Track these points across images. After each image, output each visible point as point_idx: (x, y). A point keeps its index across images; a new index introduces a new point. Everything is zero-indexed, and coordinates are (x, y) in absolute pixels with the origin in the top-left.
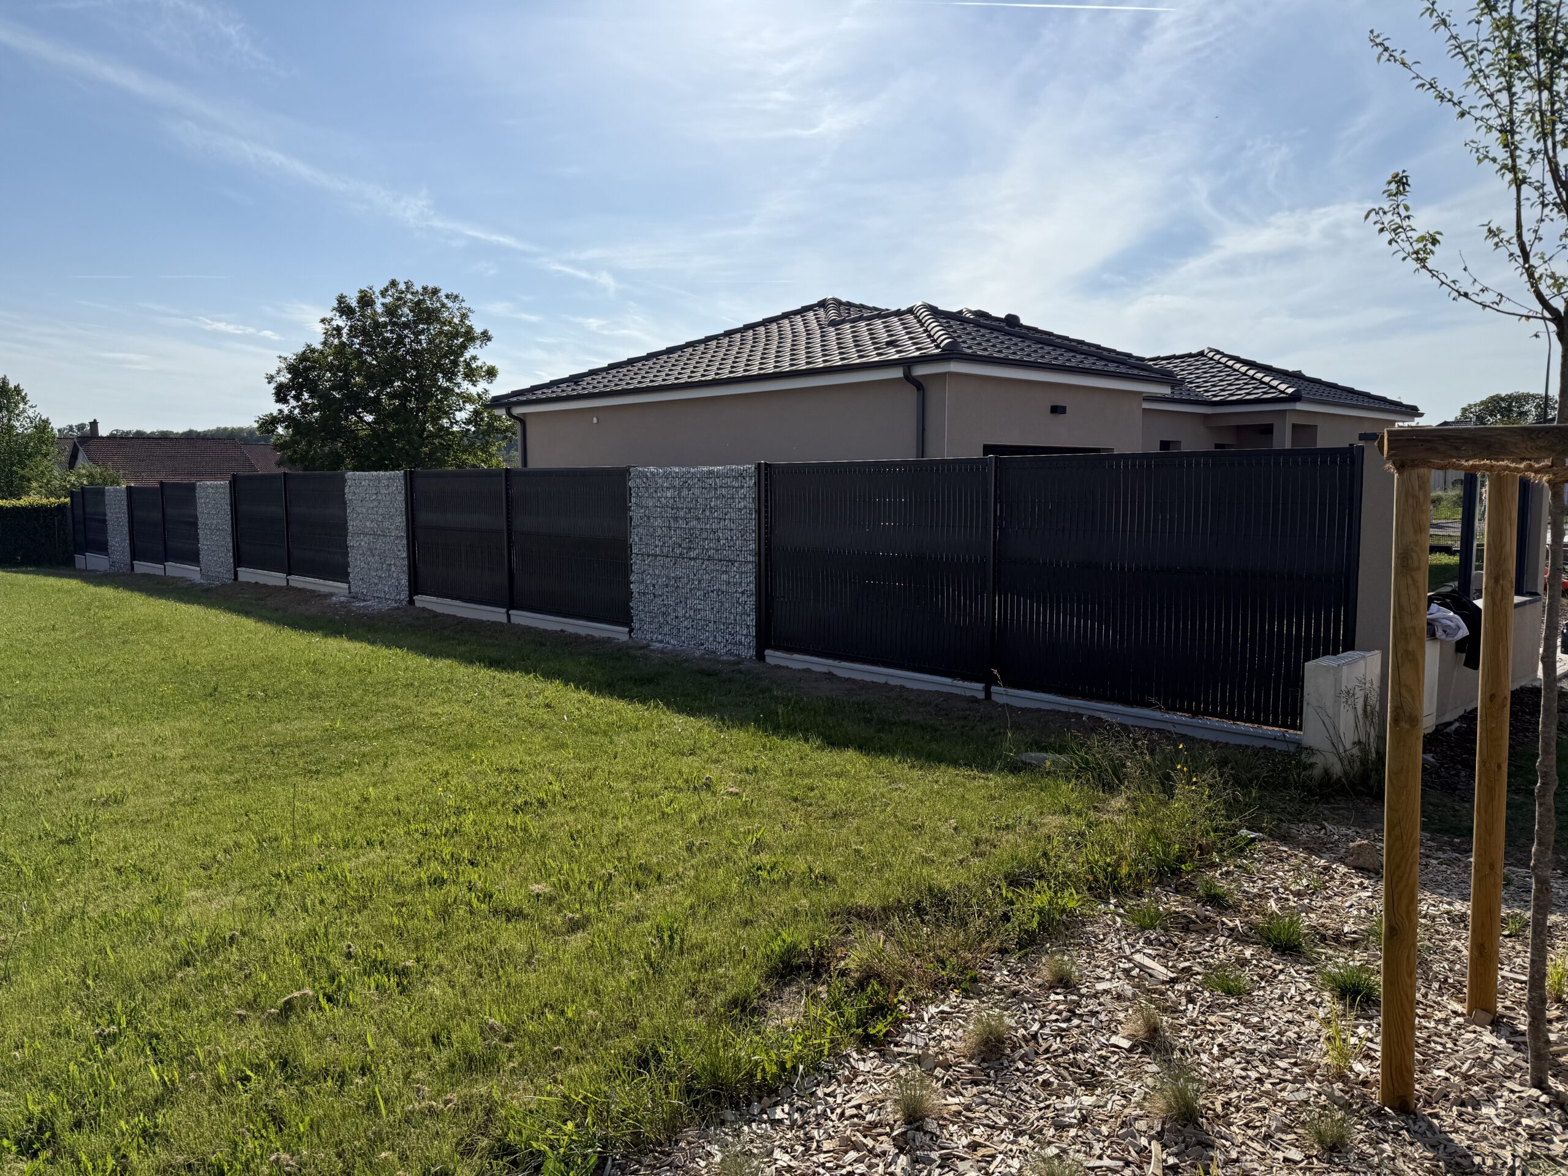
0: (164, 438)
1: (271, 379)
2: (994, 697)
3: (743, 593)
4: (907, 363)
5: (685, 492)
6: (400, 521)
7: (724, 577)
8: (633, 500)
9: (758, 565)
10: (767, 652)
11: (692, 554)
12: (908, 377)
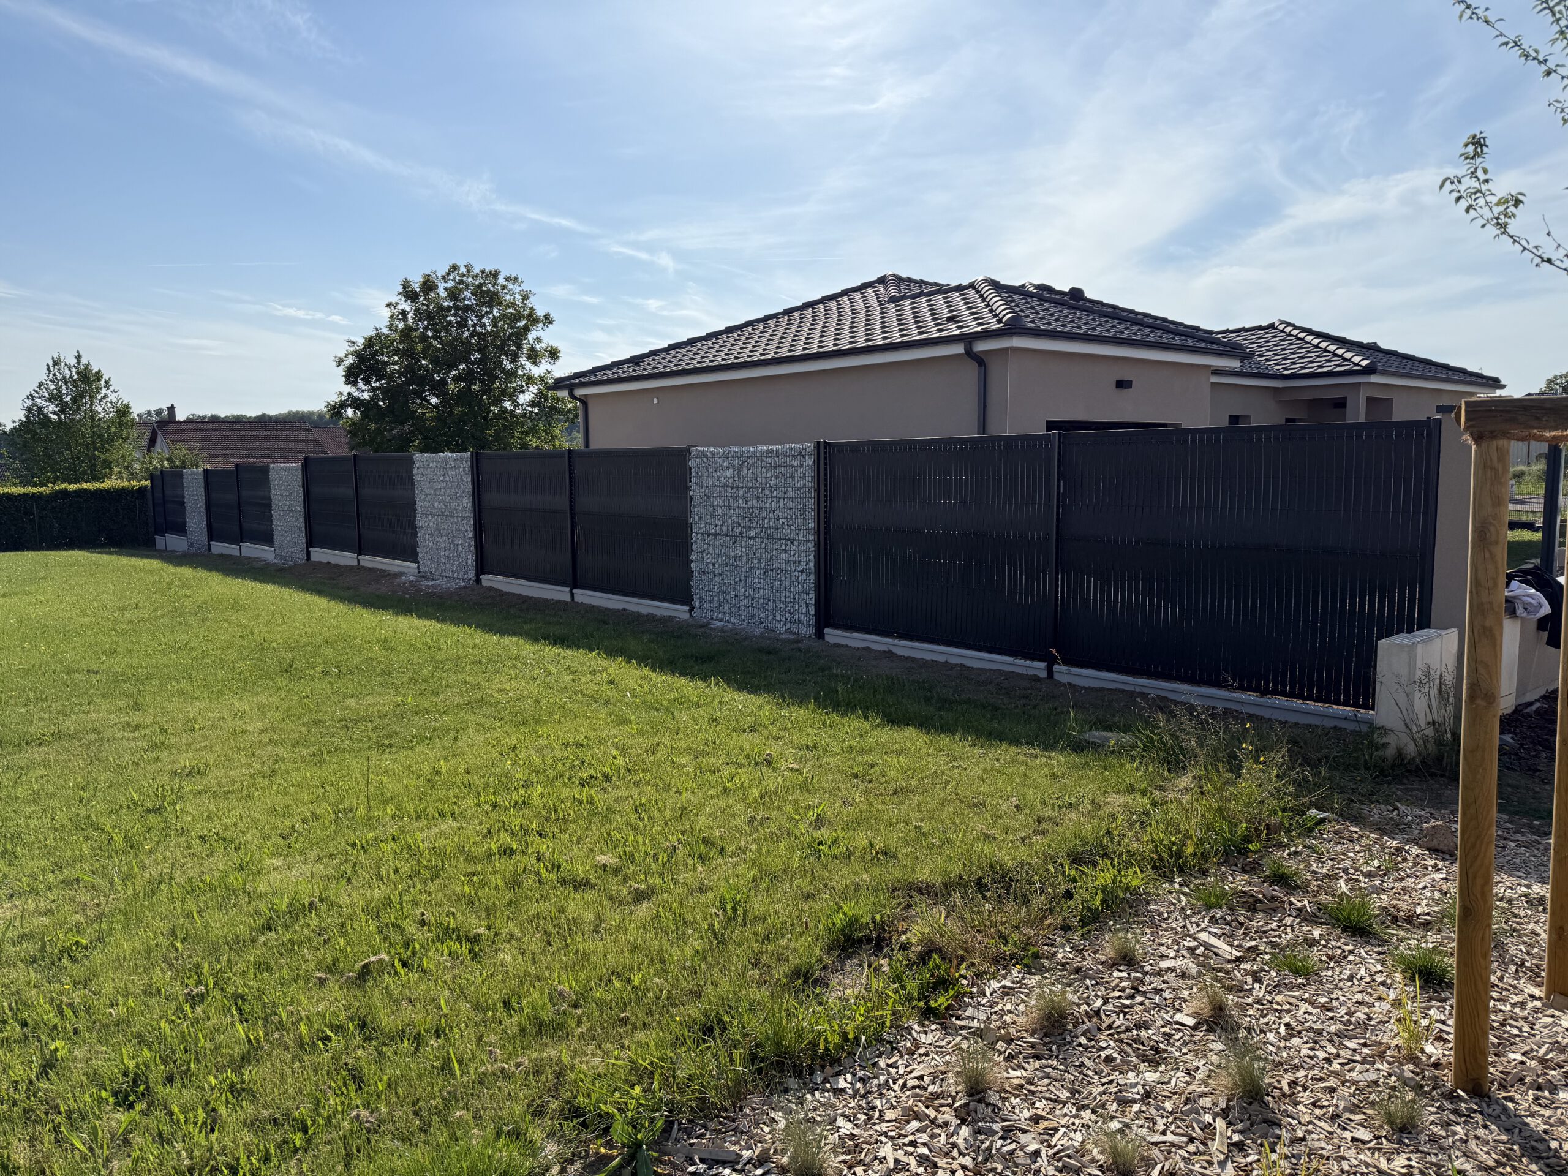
0: (237, 422)
1: (339, 362)
2: (1057, 676)
3: (802, 572)
4: (968, 339)
5: (744, 472)
6: (467, 502)
7: (784, 556)
8: (693, 480)
9: (818, 544)
10: (827, 630)
11: (752, 533)
12: (969, 353)
